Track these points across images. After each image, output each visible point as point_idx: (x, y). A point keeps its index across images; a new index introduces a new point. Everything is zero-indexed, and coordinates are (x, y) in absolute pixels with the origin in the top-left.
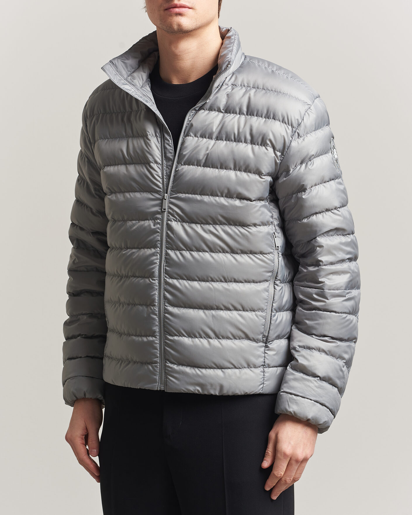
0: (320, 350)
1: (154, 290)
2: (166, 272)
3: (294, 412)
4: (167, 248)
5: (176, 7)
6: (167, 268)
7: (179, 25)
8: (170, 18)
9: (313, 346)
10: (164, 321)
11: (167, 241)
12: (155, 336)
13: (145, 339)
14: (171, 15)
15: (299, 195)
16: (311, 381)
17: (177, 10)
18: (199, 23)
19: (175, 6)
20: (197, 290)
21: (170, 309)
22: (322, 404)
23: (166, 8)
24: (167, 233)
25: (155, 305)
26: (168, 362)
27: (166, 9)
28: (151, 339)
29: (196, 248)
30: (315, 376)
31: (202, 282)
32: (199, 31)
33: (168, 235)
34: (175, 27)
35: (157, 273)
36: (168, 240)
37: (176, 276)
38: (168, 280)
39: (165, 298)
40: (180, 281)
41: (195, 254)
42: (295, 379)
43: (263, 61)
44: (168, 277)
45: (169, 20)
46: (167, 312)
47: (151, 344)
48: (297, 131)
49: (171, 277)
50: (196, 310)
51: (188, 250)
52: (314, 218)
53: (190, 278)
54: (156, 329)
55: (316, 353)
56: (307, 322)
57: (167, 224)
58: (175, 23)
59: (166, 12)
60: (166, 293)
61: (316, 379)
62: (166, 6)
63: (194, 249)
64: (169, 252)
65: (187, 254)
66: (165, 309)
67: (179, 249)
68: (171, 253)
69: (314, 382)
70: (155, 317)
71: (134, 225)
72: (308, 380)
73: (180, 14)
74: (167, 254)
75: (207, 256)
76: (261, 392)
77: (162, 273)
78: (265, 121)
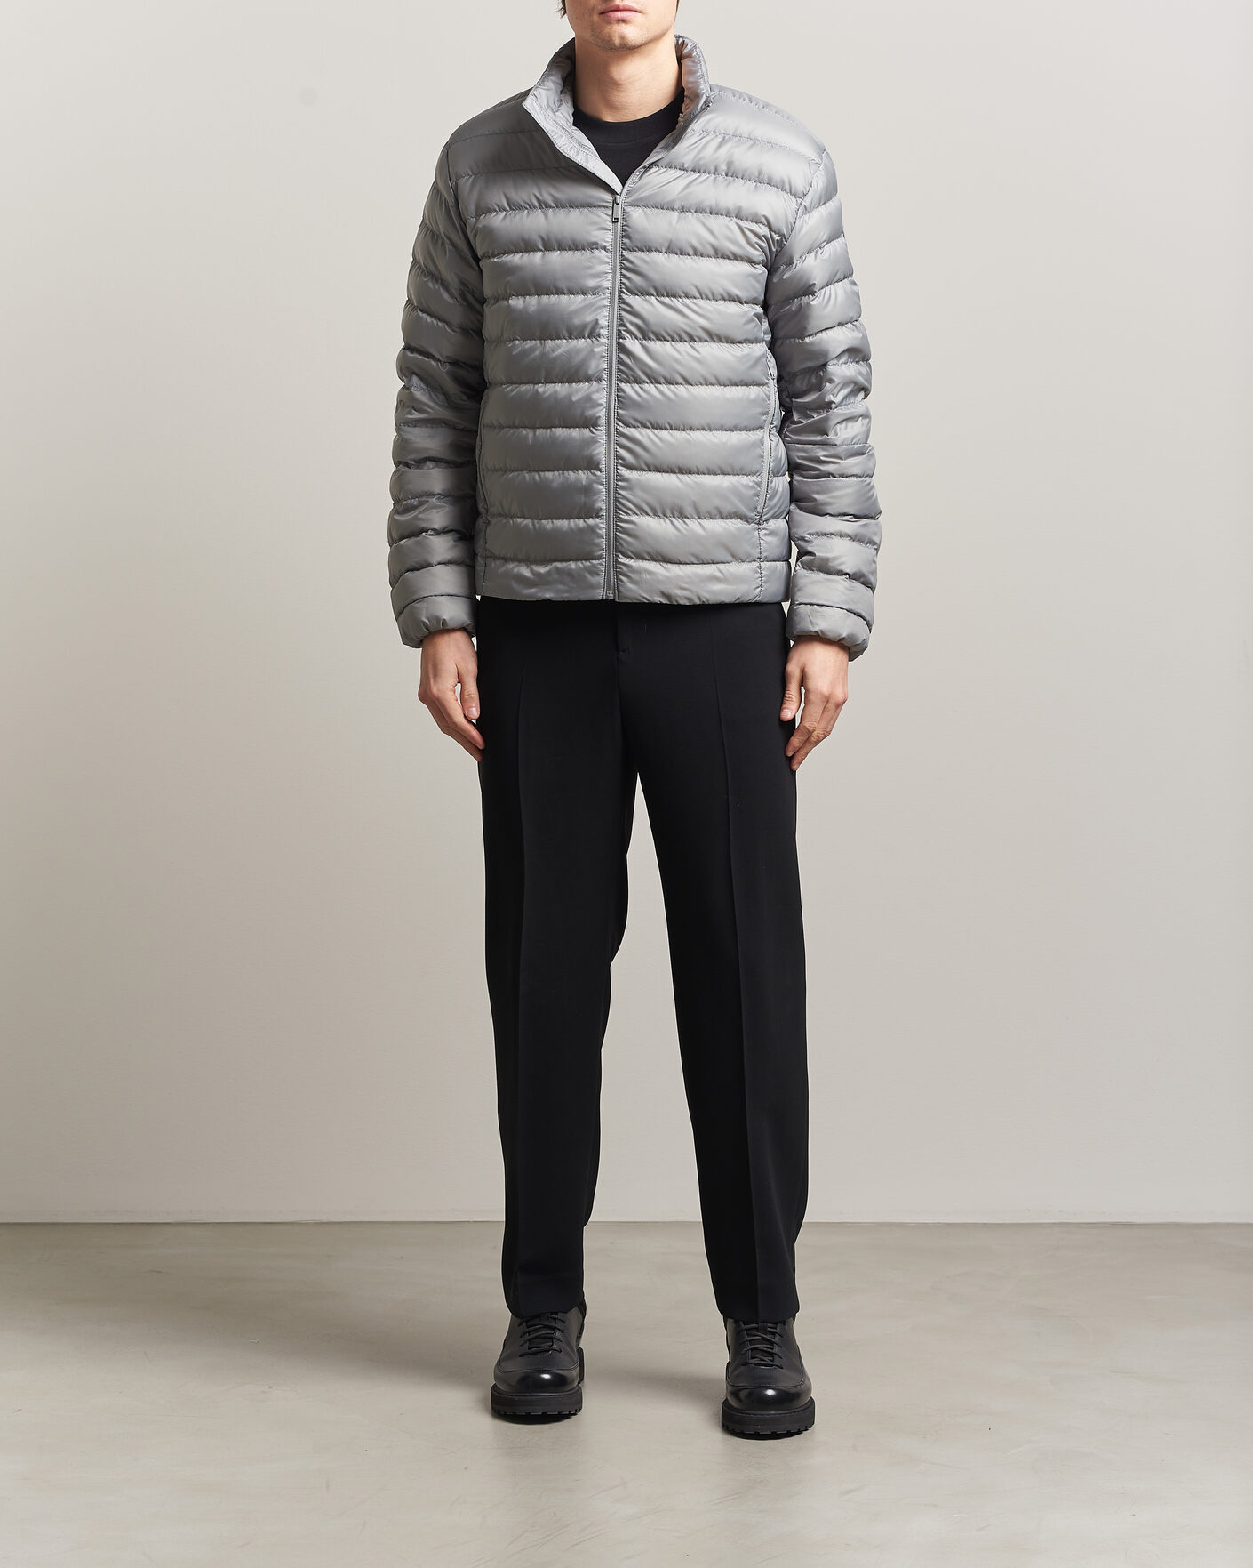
0: (841, 535)
1: (600, 446)
2: (619, 418)
3: (821, 631)
4: (619, 380)
5: (618, 9)
6: (620, 411)
7: (623, 38)
8: (609, 27)
9: (832, 531)
10: (616, 492)
11: (619, 370)
12: (598, 516)
13: (581, 523)
14: (609, 23)
15: (805, 299)
16: (837, 581)
17: (619, 15)
18: (651, 35)
19: (615, 8)
20: (669, 444)
21: (626, 473)
22: (857, 614)
23: (602, 10)
24: (619, 357)
25: (600, 470)
26: (621, 556)
27: (602, 13)
28: (591, 521)
29: (665, 379)
30: (841, 573)
31: (676, 432)
32: (650, 47)
33: (621, 362)
34: (617, 41)
35: (603, 421)
36: (621, 367)
37: (633, 423)
38: (621, 429)
39: (618, 457)
40: (642, 430)
41: (664, 388)
42: (815, 582)
43: (741, 95)
44: (620, 424)
45: (606, 31)
46: (620, 478)
47: (592, 530)
48: (804, 203)
49: (627, 425)
50: (665, 475)
51: (652, 383)
52: (823, 335)
53: (656, 426)
54: (602, 505)
55: (836, 540)
56: (816, 496)
57: (618, 344)
58: (616, 34)
59: (602, 16)
60: (618, 449)
61: (844, 577)
62: (603, 7)
63: (662, 380)
64: (623, 385)
65: (651, 388)
66: (618, 475)
67: (637, 381)
68: (626, 387)
69: (842, 582)
70: (601, 487)
71: (559, 347)
72: (833, 581)
73: (624, 21)
74: (619, 389)
75: (682, 390)
76: (758, 599)
77: (613, 419)
78: (756, 186)
